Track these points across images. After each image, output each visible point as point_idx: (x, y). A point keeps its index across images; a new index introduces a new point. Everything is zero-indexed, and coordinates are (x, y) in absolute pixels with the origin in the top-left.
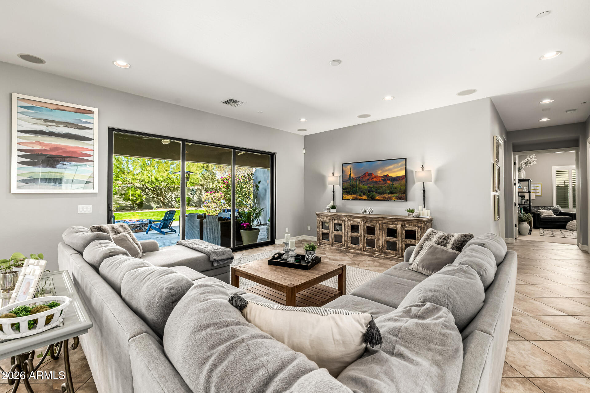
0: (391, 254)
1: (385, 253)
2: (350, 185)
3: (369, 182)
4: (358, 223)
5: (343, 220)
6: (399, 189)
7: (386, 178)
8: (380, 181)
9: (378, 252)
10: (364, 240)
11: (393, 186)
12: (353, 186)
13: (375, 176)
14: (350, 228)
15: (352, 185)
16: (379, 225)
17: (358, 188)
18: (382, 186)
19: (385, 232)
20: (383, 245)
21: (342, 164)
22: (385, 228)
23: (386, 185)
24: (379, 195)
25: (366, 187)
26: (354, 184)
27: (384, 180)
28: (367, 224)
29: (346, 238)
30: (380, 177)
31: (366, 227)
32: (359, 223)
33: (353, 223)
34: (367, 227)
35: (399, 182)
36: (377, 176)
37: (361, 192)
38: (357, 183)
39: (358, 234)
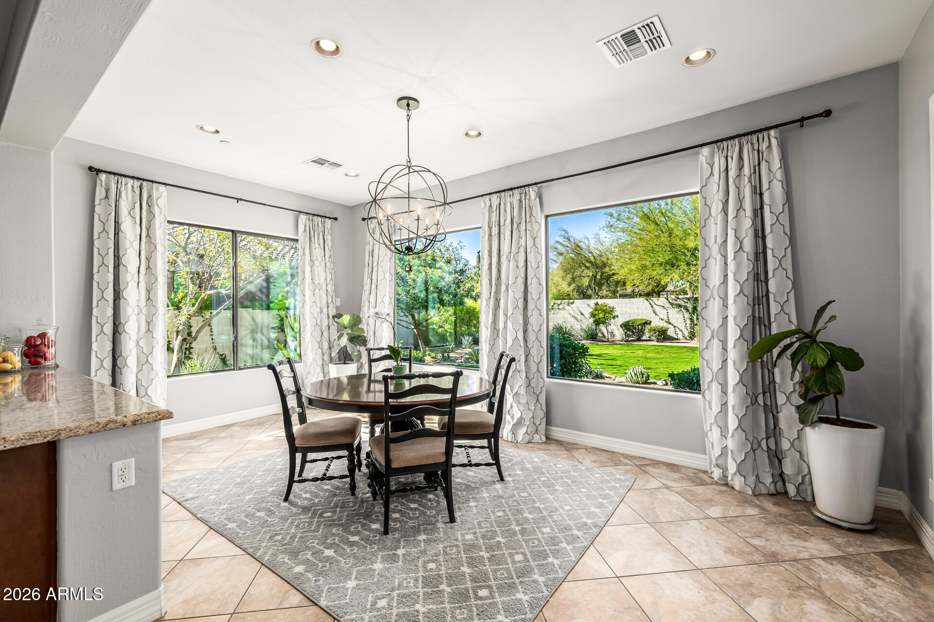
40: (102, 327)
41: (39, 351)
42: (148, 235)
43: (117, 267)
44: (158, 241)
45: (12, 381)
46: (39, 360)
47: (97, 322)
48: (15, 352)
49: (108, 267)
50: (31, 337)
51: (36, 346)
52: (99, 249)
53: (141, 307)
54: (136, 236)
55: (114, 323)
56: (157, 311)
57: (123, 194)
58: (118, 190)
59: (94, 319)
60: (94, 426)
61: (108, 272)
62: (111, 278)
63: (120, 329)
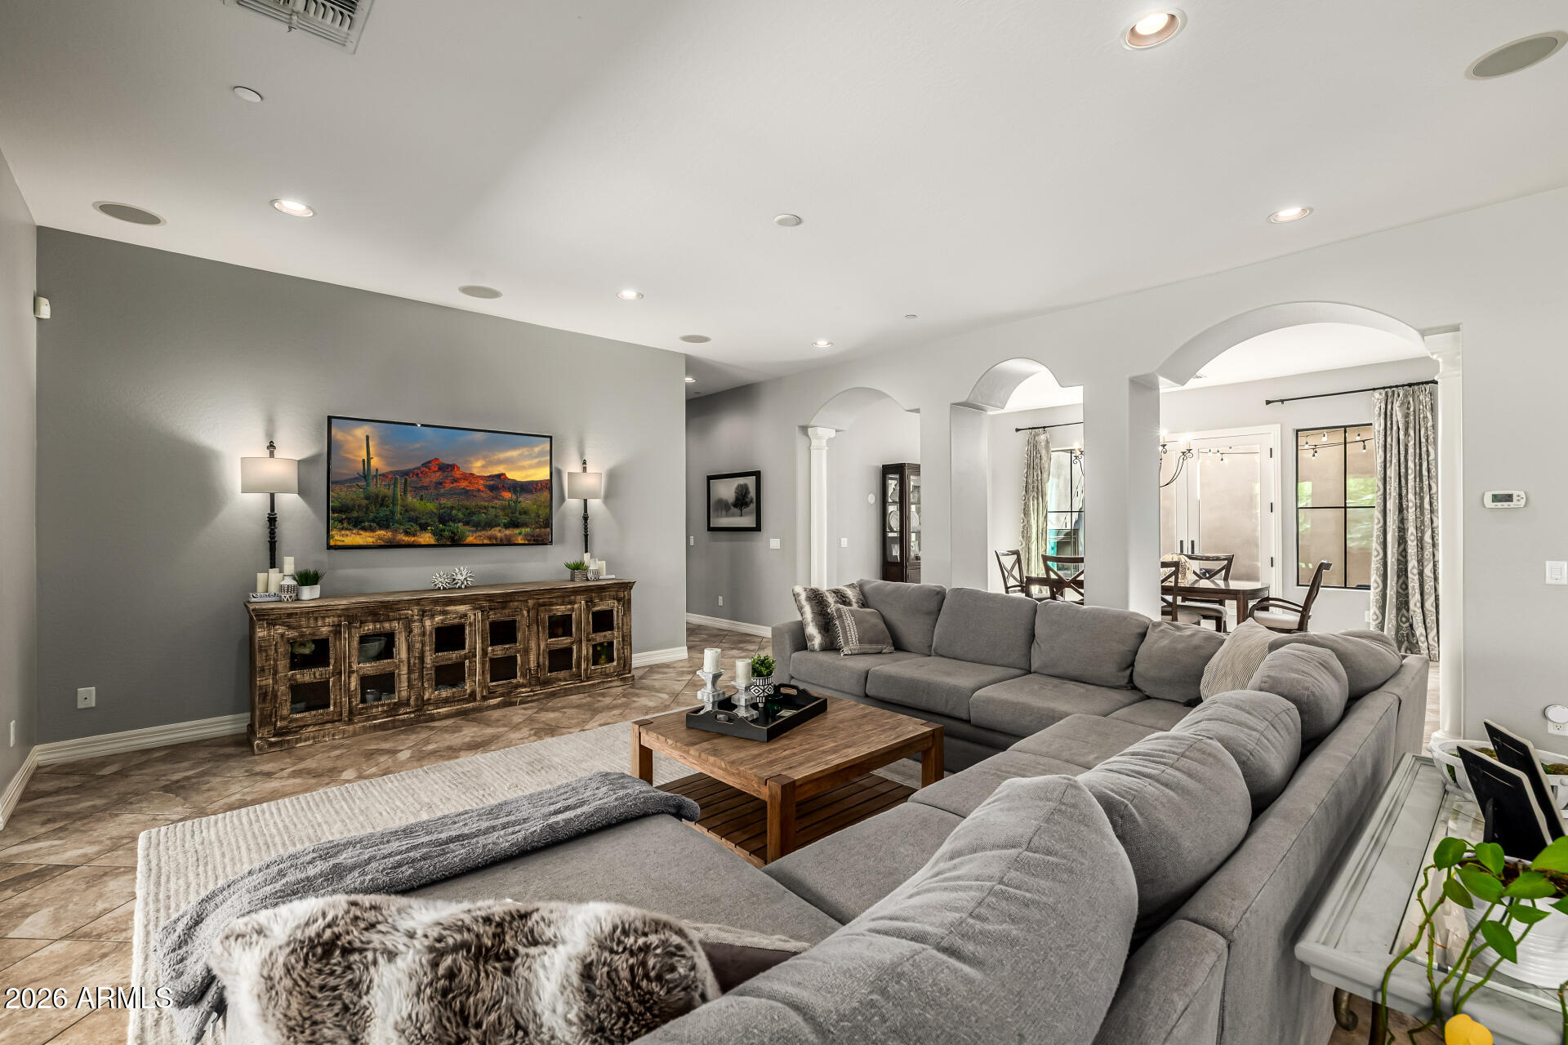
0: (560, 680)
1: (546, 683)
2: (367, 498)
3: (442, 491)
4: (461, 618)
5: (399, 620)
6: (533, 515)
7: (499, 483)
8: (479, 491)
9: (525, 687)
10: (483, 664)
11: (519, 505)
12: (380, 501)
13: (464, 474)
14: (430, 641)
15: (377, 496)
16: (528, 612)
17: (398, 508)
18: (486, 504)
19: (543, 628)
20: (538, 663)
21: (330, 418)
22: (545, 616)
23: (497, 503)
24: (476, 532)
25: (431, 506)
26: (381, 494)
27: (492, 488)
28: (492, 617)
29: (415, 676)
30: (479, 477)
31: (488, 626)
32: (465, 615)
33: (443, 620)
34: (492, 624)
35: (534, 496)
36: (472, 474)
37: (415, 520)
38: (394, 491)
39: (463, 652)
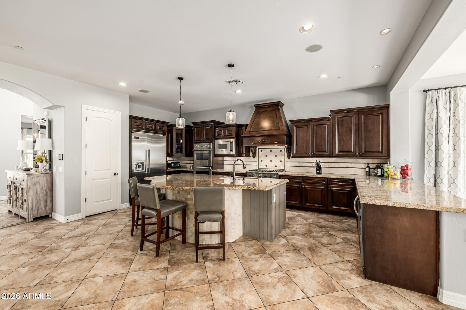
40: (430, 163)
41: (406, 172)
42: (454, 115)
43: (437, 134)
44: (460, 118)
45: (397, 183)
46: (406, 175)
47: (427, 161)
48: (398, 172)
49: (432, 135)
50: (403, 166)
51: (404, 170)
52: (428, 127)
53: (450, 154)
54: (447, 118)
55: (435, 162)
56: (460, 156)
57: (440, 98)
58: (438, 97)
59: (426, 159)
60: (458, 209)
61: (433, 137)
62: (434, 140)
63: (439, 164)
